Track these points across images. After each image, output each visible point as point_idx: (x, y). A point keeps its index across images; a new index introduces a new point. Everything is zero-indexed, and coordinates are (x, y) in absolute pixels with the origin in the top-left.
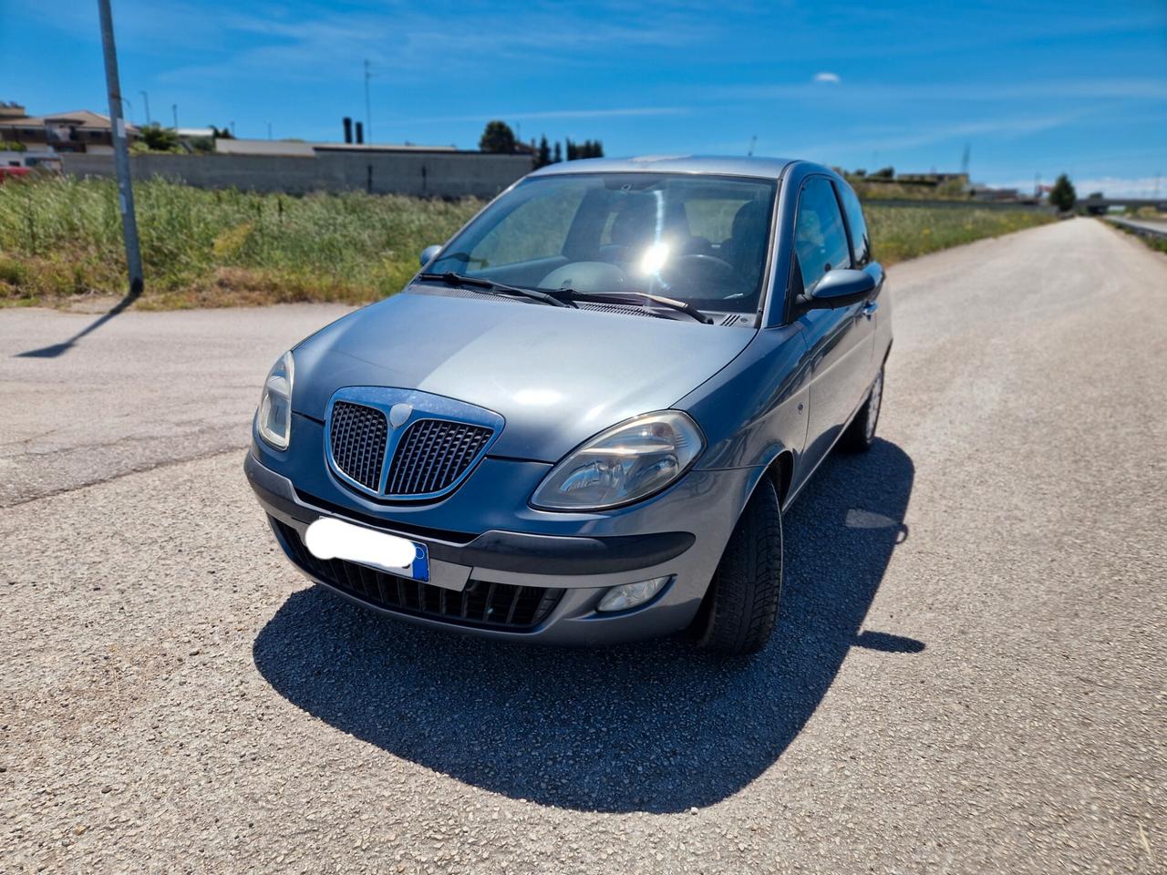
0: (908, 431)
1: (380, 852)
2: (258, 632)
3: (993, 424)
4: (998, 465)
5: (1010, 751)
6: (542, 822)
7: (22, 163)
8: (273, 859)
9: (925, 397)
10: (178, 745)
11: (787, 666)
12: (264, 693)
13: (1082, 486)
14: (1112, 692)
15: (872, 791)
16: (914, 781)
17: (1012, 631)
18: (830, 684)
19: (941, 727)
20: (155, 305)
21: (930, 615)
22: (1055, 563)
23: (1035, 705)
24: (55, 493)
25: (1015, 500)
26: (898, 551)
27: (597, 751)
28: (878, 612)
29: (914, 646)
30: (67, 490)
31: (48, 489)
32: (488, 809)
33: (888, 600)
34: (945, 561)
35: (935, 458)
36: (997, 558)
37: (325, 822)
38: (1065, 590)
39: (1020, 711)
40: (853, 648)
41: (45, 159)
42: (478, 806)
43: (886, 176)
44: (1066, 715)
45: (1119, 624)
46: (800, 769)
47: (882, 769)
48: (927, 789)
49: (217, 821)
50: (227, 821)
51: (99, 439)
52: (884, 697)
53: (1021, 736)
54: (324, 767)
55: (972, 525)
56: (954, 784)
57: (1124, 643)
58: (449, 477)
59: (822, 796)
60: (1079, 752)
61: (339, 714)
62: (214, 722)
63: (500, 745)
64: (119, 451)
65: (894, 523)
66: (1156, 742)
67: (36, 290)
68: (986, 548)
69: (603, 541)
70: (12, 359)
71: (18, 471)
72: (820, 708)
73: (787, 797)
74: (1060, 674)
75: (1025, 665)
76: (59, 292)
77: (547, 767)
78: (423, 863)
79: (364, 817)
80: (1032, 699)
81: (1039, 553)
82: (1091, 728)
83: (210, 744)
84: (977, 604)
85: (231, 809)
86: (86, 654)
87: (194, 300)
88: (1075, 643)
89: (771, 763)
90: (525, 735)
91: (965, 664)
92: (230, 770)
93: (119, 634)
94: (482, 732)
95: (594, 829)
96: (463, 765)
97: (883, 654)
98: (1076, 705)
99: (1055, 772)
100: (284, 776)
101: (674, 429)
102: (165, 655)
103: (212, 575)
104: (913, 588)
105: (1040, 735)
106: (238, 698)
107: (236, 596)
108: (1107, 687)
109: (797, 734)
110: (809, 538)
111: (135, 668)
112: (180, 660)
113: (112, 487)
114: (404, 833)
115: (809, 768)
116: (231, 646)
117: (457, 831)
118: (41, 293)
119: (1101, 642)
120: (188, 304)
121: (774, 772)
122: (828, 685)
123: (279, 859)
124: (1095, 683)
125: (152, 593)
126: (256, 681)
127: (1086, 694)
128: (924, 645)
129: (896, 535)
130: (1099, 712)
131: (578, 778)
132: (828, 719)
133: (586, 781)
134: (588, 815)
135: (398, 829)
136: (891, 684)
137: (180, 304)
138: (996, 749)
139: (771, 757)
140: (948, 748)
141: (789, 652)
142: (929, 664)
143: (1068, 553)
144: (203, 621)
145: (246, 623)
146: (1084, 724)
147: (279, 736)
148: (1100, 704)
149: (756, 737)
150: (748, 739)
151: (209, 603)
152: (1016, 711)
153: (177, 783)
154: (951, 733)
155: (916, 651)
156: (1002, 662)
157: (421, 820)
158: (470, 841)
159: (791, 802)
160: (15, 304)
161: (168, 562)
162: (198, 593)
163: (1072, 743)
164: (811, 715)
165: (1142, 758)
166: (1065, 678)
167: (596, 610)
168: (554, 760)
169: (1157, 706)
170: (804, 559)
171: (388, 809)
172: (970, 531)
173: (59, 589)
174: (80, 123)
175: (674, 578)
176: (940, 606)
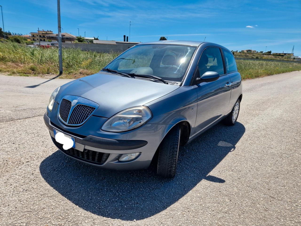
0: (248, 121)
1: (44, 220)
2: (45, 158)
3: (275, 121)
4: (272, 132)
5: (238, 216)
6: (91, 218)
7: (50, 44)
8: (16, 218)
9: (257, 112)
10: (10, 184)
11: (182, 183)
12: (38, 174)
13: (295, 140)
14: (279, 202)
15: (190, 222)
16: (204, 220)
17: (255, 180)
18: (192, 189)
19: (220, 206)
20: (64, 77)
21: (231, 173)
22: (277, 162)
23: (252, 203)
24: (17, 119)
25: (272, 143)
26: (230, 153)
27: (116, 200)
28: (216, 170)
29: (221, 181)
30: (20, 119)
31: (16, 118)
32: (79, 212)
33: (221, 167)
34: (243, 158)
35: (253, 129)
36: (260, 158)
37: (34, 210)
38: (277, 170)
39: (247, 204)
40: (203, 180)
41: (55, 44)
42: (76, 211)
43: (270, 52)
44: (261, 207)
45: (290, 182)
46: (171, 212)
47: (196, 216)
48: (207, 223)
49: (9, 205)
50: (11, 206)
51: (33, 108)
52: (207, 195)
53: (244, 211)
54: (42, 195)
55: (256, 148)
56: (216, 223)
57: (290, 187)
58: (83, 120)
59: (174, 221)
60: (261, 219)
61: (54, 182)
62: (22, 180)
63: (91, 195)
64: (37, 111)
65: (232, 146)
66: (288, 219)
67: (38, 73)
68: (257, 155)
69: (118, 141)
70: (25, 88)
71: (11, 114)
72: (185, 196)
73: (164, 220)
74: (265, 194)
75: (254, 190)
76: (43, 73)
77: (100, 202)
78: (53, 224)
79: (45, 210)
80: (252, 201)
81: (273, 158)
82: (267, 212)
83: (18, 185)
84: (247, 171)
85: (14, 203)
86: (2, 159)
87: (73, 77)
88: (274, 186)
89: (164, 210)
90: (98, 193)
91: (235, 188)
92: (19, 192)
93: (13, 155)
94: (87, 191)
95: (104, 222)
96: (78, 199)
97: (212, 182)
98: (266, 204)
99: (250, 224)
100: (31, 196)
101: (143, 111)
102: (20, 161)
103: (42, 143)
104: (229, 165)
105: (250, 212)
106: (31, 174)
107: (45, 148)
108: (279, 200)
109: (175, 202)
110: (205, 148)
111: (12, 164)
112: (23, 163)
113: (31, 119)
114: (53, 216)
115: (174, 212)
116: (37, 161)
117: (67, 217)
118: (39, 73)
119: (282, 186)
120: (71, 77)
121: (164, 212)
122: (191, 189)
123: (18, 218)
124: (275, 199)
125: (26, 146)
126: (38, 170)
127: (271, 201)
128: (225, 181)
129: (232, 149)
130: (272, 207)
131: (107, 207)
132: (187, 199)
133: (109, 208)
134: (105, 218)
135: (52, 214)
136: (210, 191)
137: (69, 77)
138: (234, 214)
139: (165, 208)
140: (219, 212)
141: (184, 179)
142: (225, 187)
143: (283, 159)
144: (34, 154)
145: (44, 155)
146: (266, 210)
147: (36, 186)
148: (274, 205)
149: (163, 201)
150: (160, 202)
151: (38, 149)
152: (245, 204)
153: (5, 194)
154: (222, 208)
155: (222, 182)
156: (247, 189)
157: (59, 213)
158: (68, 220)
159: (164, 222)
160: (32, 75)
161: (34, 138)
162: (37, 147)
163: (259, 216)
164: (182, 197)
165: (281, 223)
166: (266, 196)
167: (118, 160)
168: (103, 201)
169: (293, 208)
170: (201, 153)
171: (52, 209)
172: (255, 150)
173: (5, 142)
174: (64, 35)
175: (141, 153)
176: (235, 170)
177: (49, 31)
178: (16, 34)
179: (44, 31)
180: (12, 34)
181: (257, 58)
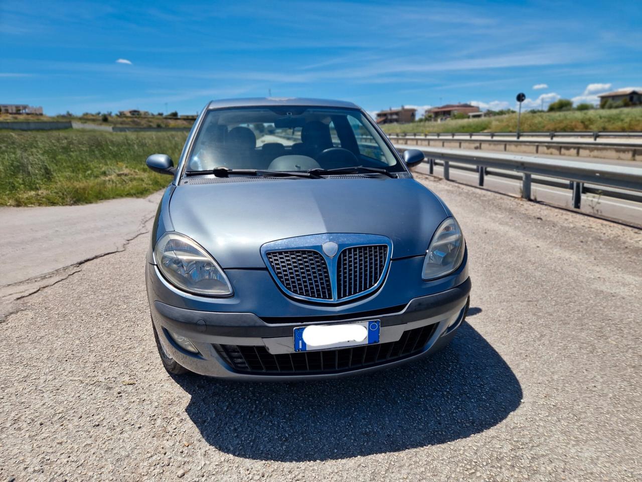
18: (479, 334)
27: (460, 400)
43: (174, 116)
47: (538, 355)
58: (376, 277)
72: (491, 344)
89: (511, 371)
91: (499, 310)
121: (517, 373)
127: (537, 305)
136: (493, 325)
139: (508, 368)
159: (537, 380)
181: (159, 126)
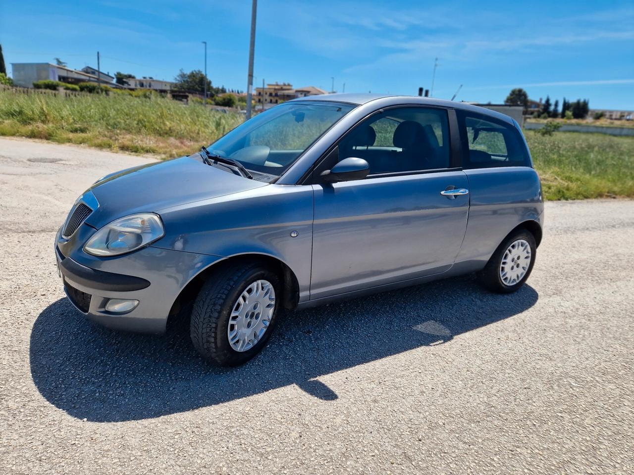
26: (420, 349)
28: (343, 374)
29: (329, 396)
33: (362, 370)
40: (293, 385)
55: (505, 351)
65: (448, 335)
104: (389, 370)
106: (26, 314)
108: (417, 467)
112: (35, 296)
116: (56, 296)
128: (337, 397)
129: (435, 341)
156: (368, 425)
159: (129, 436)
167: (105, 309)
174: (309, 92)
175: (139, 302)
177: (287, 84)
178: (233, 91)
179: (277, 85)
180: (227, 91)
